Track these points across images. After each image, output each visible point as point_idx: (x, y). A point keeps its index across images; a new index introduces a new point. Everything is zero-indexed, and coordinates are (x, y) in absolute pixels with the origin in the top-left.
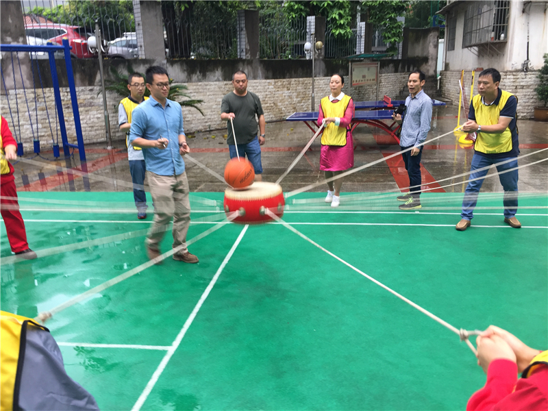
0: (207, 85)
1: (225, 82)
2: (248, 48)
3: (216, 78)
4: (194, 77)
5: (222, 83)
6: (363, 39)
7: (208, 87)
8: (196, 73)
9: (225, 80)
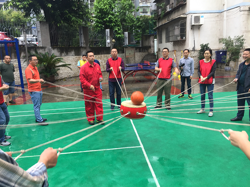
0: (68, 58)
1: (76, 56)
2: (85, 42)
3: (72, 55)
4: (63, 54)
5: (75, 57)
6: (127, 39)
7: (69, 59)
8: (64, 53)
9: (76, 55)
